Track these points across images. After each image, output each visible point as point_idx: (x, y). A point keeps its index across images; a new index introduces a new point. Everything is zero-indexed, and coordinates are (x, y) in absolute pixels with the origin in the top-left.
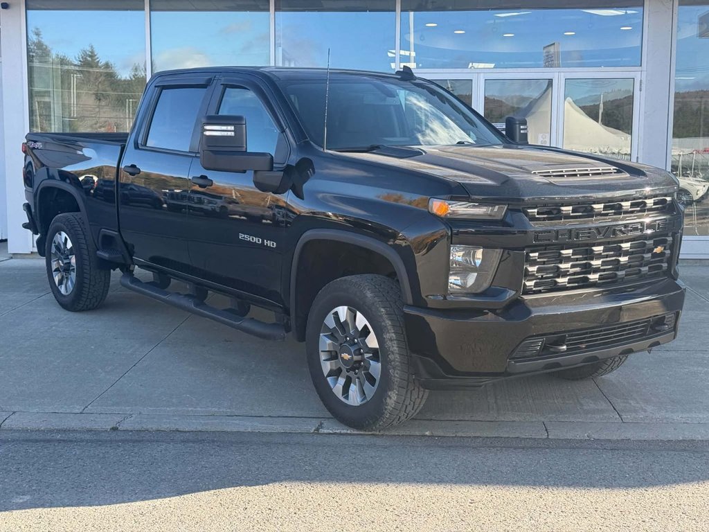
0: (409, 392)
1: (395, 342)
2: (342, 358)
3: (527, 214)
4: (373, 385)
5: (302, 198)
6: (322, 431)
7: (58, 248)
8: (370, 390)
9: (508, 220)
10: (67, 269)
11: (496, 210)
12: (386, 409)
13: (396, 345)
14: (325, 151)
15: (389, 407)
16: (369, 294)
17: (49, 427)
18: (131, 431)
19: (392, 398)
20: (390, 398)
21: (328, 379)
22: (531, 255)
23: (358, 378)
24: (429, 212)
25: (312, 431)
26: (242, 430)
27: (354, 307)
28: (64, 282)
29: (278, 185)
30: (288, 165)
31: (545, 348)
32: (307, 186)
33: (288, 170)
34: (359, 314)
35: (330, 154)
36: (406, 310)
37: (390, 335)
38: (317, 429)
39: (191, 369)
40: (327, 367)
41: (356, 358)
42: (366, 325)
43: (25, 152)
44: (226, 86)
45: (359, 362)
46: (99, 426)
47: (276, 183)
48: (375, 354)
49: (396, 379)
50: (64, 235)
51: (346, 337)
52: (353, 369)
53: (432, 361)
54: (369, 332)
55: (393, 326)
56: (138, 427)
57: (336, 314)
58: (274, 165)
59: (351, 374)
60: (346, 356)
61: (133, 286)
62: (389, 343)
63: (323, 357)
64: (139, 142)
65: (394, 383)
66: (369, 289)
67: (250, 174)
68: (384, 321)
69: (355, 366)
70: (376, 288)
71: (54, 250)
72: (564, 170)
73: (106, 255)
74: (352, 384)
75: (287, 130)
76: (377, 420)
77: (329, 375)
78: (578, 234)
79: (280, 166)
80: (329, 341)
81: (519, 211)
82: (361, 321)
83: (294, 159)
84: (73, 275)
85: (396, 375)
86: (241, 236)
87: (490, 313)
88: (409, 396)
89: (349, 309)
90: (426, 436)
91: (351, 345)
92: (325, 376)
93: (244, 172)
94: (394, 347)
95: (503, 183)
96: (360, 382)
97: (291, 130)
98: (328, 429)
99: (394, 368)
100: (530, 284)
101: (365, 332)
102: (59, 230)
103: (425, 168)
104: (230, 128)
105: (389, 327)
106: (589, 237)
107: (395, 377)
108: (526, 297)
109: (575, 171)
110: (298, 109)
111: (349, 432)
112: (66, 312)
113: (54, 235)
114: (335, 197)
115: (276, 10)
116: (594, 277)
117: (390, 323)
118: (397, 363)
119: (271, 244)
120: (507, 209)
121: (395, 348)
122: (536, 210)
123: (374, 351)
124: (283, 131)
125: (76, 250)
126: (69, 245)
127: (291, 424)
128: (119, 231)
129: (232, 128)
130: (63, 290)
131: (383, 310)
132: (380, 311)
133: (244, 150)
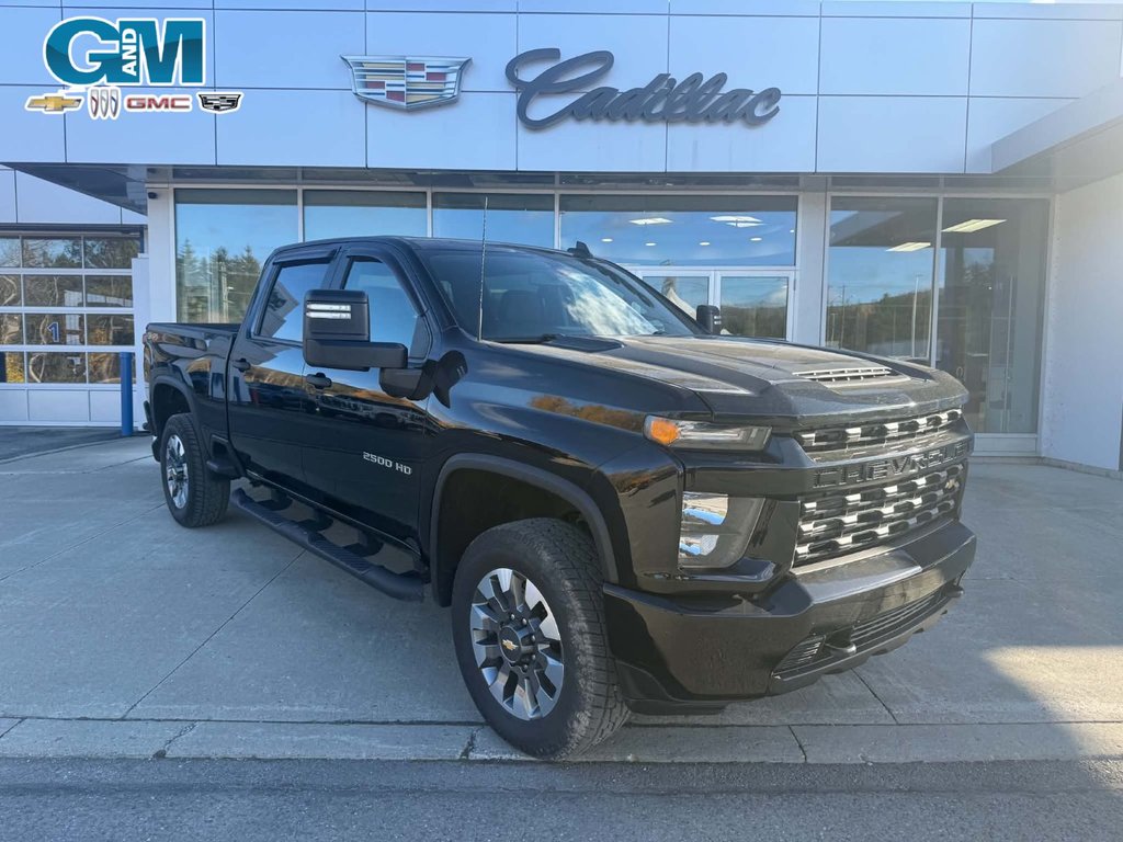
0: (609, 711)
1: (588, 636)
2: (504, 647)
3: (801, 441)
4: (552, 695)
5: (448, 406)
6: (473, 756)
7: (172, 453)
8: (548, 703)
9: (772, 451)
10: (180, 478)
11: (753, 435)
12: (571, 737)
13: (589, 642)
14: (482, 341)
15: (577, 735)
16: (546, 557)
17: (60, 752)
18: (185, 760)
19: (582, 723)
20: (579, 722)
21: (484, 670)
22: (808, 505)
23: (528, 678)
24: (645, 438)
25: (458, 757)
26: (353, 756)
27: (523, 572)
28: (179, 493)
29: (415, 387)
30: (428, 360)
31: (824, 651)
32: (455, 391)
33: (428, 367)
34: (529, 583)
35: (489, 346)
36: (606, 590)
37: (580, 624)
38: (466, 753)
39: (305, 623)
40: (481, 653)
41: (524, 649)
42: (540, 603)
43: (144, 343)
44: (353, 259)
45: (529, 655)
46: (136, 750)
47: (412, 385)
48: (555, 649)
49: (588, 695)
50: (178, 439)
51: (510, 614)
52: (521, 664)
53: (650, 675)
54: (546, 614)
55: (584, 610)
56: (194, 753)
57: (495, 580)
58: (410, 361)
59: (518, 670)
60: (510, 645)
61: (242, 507)
62: (577, 638)
63: (476, 637)
64: (252, 330)
65: (585, 699)
66: (545, 548)
67: (375, 372)
68: (569, 601)
69: (524, 659)
70: (556, 546)
71: (168, 456)
72: (845, 370)
73: (214, 466)
74: (518, 686)
75: (429, 314)
76: (558, 750)
77: (484, 666)
78: (872, 469)
79: (420, 361)
80: (483, 616)
81: (787, 435)
82: (533, 595)
83: (437, 354)
84: (186, 486)
85: (589, 687)
86: (366, 456)
87: (744, 601)
88: (607, 718)
89: (514, 573)
90: (628, 763)
91: (518, 629)
92: (479, 666)
93: (366, 369)
94: (585, 644)
95: (762, 392)
96: (530, 684)
97: (432, 312)
98: (482, 751)
99: (586, 677)
100: (802, 550)
101: (539, 612)
102: (172, 434)
103: (630, 367)
104: (343, 308)
105: (578, 612)
106: (885, 474)
107: (586, 690)
108: (798, 572)
109: (843, 372)
110: (452, 301)
111: (513, 757)
112: (180, 528)
113: (168, 439)
114: (494, 408)
115: (433, 206)
116: (883, 531)
117: (579, 605)
118: (592, 671)
119: (406, 470)
120: (772, 434)
121: (587, 646)
122: (813, 435)
123: (554, 644)
124: (423, 314)
125: (188, 458)
126: (182, 452)
127: (427, 742)
128: (229, 439)
129: (348, 308)
130: (176, 500)
131: (567, 583)
132: (563, 585)
133: (366, 339)
